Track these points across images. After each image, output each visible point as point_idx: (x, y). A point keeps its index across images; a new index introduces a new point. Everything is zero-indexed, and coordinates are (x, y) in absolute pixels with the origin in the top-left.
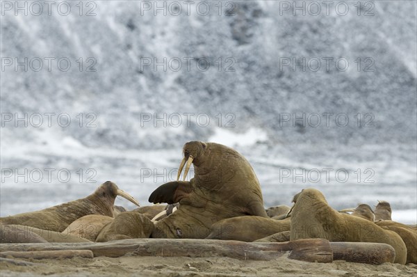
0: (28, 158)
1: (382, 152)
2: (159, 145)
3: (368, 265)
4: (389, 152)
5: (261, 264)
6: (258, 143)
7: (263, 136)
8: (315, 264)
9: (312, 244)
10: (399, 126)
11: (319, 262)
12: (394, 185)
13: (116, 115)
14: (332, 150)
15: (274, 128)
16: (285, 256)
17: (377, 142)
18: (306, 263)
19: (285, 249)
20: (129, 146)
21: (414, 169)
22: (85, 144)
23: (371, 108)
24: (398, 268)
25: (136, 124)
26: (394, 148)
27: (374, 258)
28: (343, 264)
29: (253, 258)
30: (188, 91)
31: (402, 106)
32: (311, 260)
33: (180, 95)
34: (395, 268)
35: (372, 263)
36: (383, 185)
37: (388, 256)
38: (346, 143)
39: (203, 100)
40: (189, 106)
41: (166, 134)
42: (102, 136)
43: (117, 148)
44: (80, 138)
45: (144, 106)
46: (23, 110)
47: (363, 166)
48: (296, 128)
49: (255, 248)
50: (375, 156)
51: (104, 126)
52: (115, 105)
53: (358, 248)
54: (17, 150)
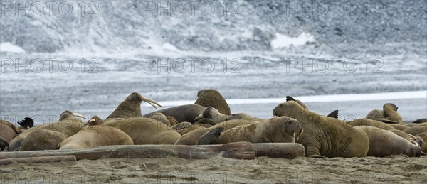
0: (138, 59)
1: (400, 48)
2: (235, 47)
3: (284, 160)
4: (405, 48)
5: (202, 161)
6: (308, 43)
7: (311, 39)
8: (242, 161)
9: (239, 146)
10: (412, 28)
11: (245, 159)
12: (410, 72)
13: (202, 26)
14: (363, 47)
15: (319, 32)
16: (220, 156)
17: (396, 41)
18: (235, 160)
19: (219, 150)
20: (212, 49)
21: (425, 60)
22: (179, 48)
23: (391, 15)
24: (307, 161)
25: (217, 32)
26: (409, 45)
27: (289, 154)
28: (266, 160)
29: (195, 157)
30: (255, 7)
31: (414, 14)
32: (239, 158)
33: (249, 9)
34: (305, 161)
35: (288, 158)
36: (401, 72)
37: (299, 152)
38: (373, 42)
39: (267, 13)
40: (256, 18)
41: (240, 38)
42: (192, 41)
43: (203, 50)
44: (176, 44)
45: (223, 18)
46: (133, 24)
47: (385, 59)
48: (336, 32)
49: (198, 150)
50: (394, 51)
51: (193, 34)
52: (202, 19)
53: (277, 147)
54: (130, 54)
